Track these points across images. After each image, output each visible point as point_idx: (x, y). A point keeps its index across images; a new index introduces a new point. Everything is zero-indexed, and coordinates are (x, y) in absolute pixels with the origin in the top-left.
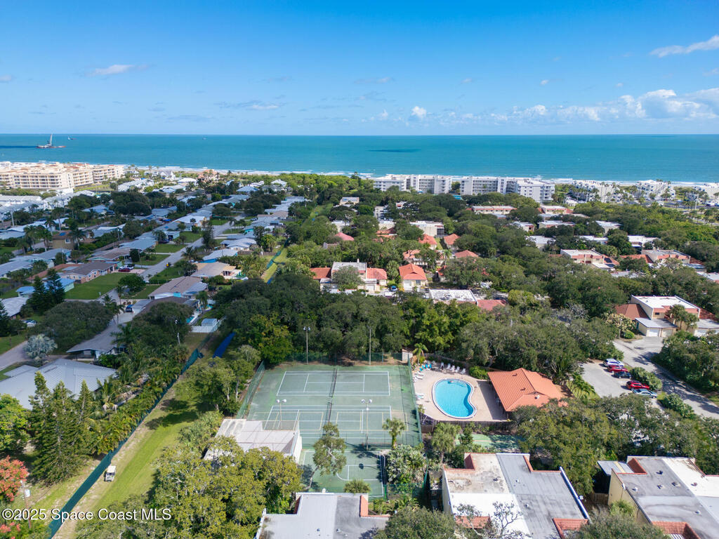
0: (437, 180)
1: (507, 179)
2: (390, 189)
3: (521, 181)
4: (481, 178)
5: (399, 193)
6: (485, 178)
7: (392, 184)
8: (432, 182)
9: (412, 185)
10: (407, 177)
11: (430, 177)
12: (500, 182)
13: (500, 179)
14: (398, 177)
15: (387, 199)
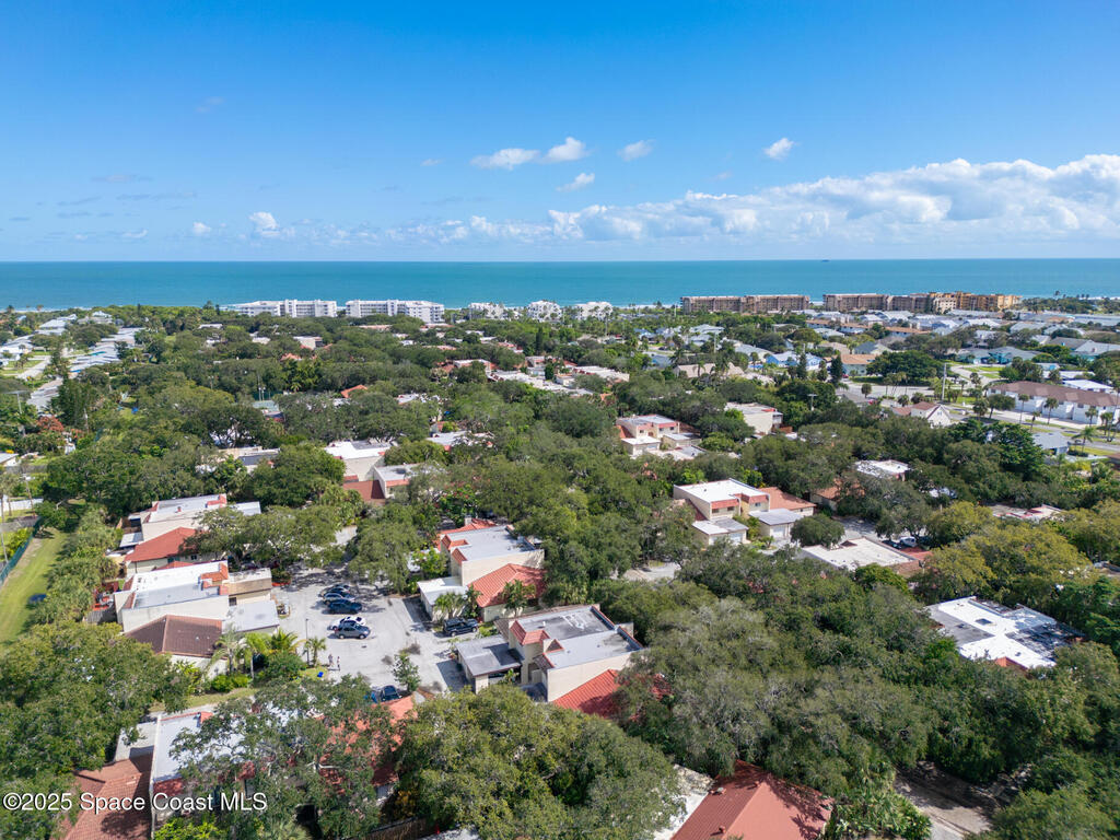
0: (318, 306)
1: (397, 302)
2: (261, 314)
3: (409, 304)
4: (368, 302)
5: (271, 318)
6: (374, 302)
7: (262, 311)
8: (312, 307)
9: (287, 311)
10: (280, 303)
11: (310, 303)
12: (389, 305)
13: (389, 302)
14: (269, 304)
15: (258, 324)
